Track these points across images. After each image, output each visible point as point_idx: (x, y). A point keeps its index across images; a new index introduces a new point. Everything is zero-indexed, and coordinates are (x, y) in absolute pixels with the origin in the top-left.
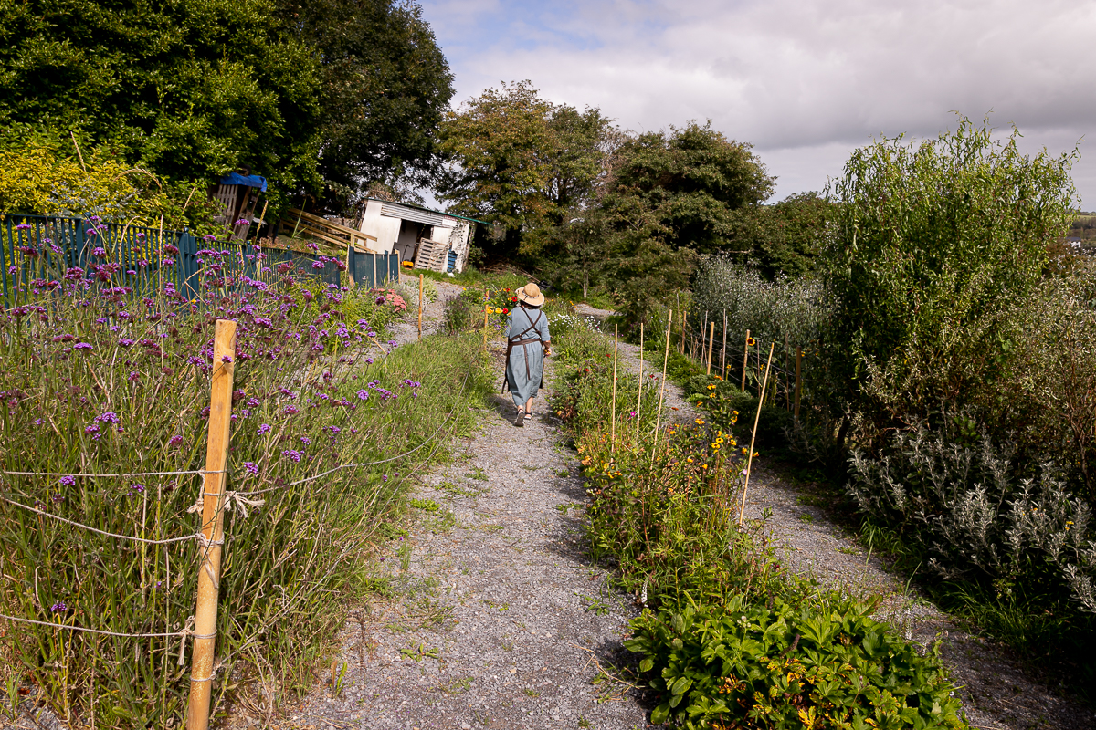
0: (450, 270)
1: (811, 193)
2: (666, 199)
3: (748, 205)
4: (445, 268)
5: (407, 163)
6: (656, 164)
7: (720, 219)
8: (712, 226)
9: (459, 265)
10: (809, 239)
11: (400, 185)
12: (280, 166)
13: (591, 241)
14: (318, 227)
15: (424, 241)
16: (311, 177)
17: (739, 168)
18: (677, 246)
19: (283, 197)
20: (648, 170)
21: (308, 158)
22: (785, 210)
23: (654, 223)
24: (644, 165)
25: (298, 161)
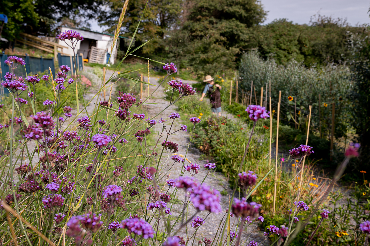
0: (107, 63)
1: (283, 19)
2: (216, 23)
3: (255, 25)
4: (105, 62)
5: (81, 7)
6: (211, 5)
7: (243, 33)
8: (239, 36)
9: (112, 60)
10: (284, 41)
11: (78, 19)
12: (14, 9)
13: (180, 46)
14: (36, 42)
15: (93, 48)
16: (31, 15)
17: (252, 7)
18: (229, 47)
19: (16, 26)
20: (207, 9)
21: (29, 5)
22: (272, 27)
23: (217, 36)
24: (205, 6)
25: (23, 6)
